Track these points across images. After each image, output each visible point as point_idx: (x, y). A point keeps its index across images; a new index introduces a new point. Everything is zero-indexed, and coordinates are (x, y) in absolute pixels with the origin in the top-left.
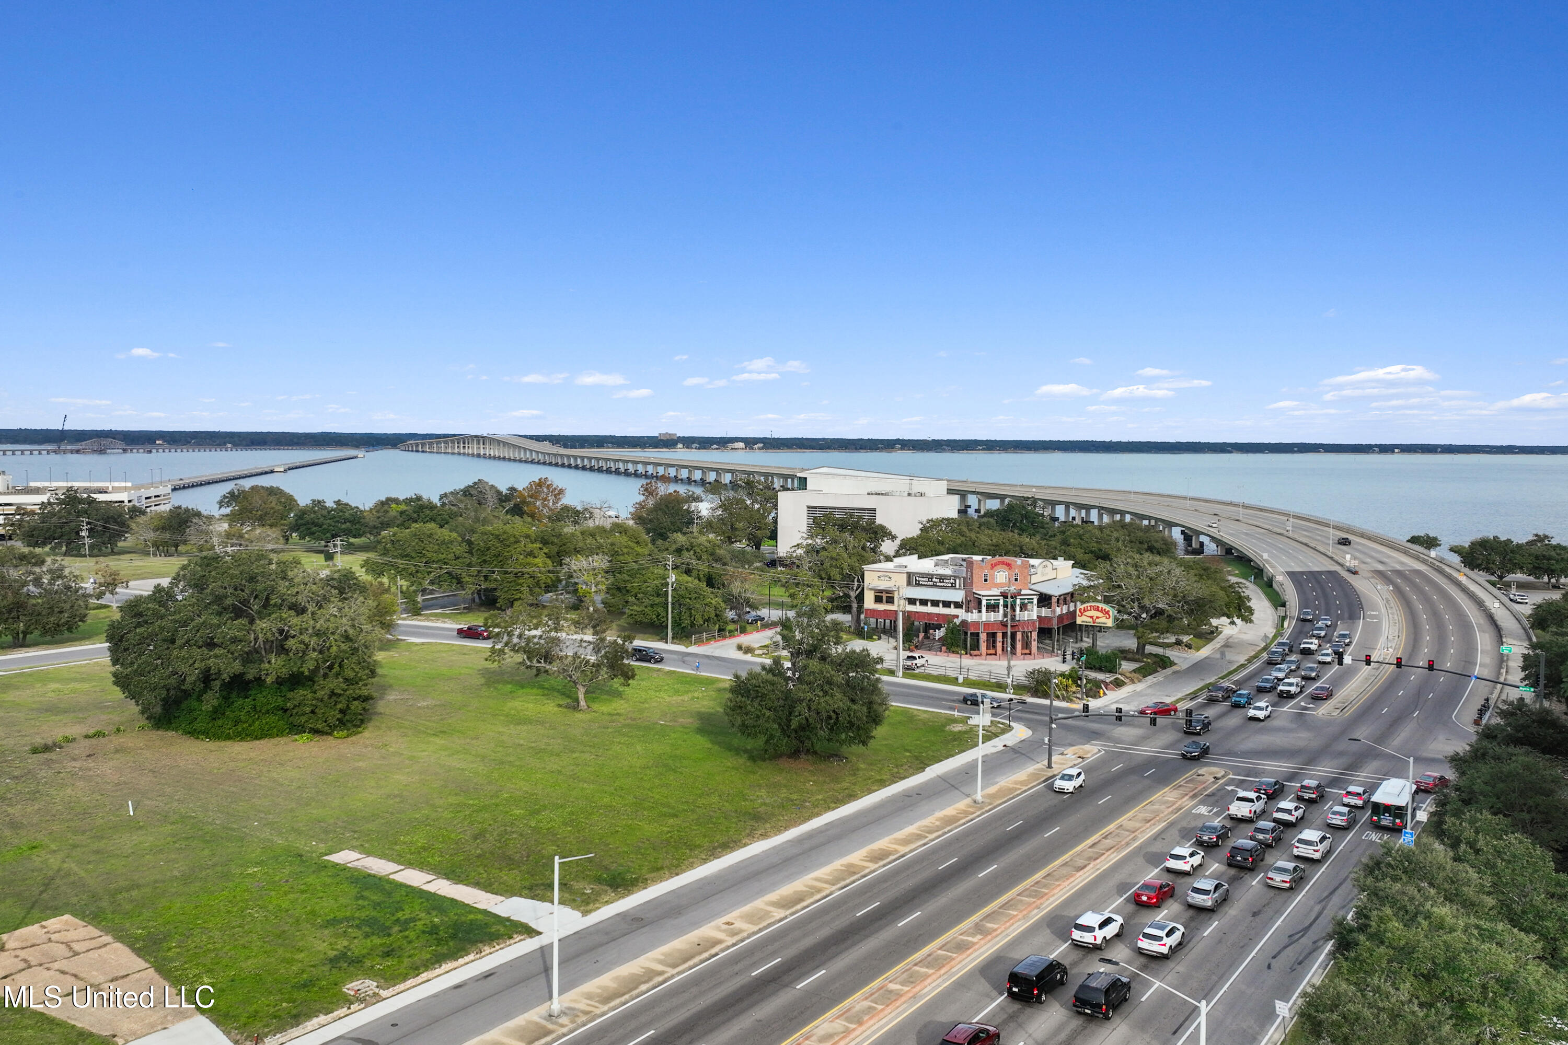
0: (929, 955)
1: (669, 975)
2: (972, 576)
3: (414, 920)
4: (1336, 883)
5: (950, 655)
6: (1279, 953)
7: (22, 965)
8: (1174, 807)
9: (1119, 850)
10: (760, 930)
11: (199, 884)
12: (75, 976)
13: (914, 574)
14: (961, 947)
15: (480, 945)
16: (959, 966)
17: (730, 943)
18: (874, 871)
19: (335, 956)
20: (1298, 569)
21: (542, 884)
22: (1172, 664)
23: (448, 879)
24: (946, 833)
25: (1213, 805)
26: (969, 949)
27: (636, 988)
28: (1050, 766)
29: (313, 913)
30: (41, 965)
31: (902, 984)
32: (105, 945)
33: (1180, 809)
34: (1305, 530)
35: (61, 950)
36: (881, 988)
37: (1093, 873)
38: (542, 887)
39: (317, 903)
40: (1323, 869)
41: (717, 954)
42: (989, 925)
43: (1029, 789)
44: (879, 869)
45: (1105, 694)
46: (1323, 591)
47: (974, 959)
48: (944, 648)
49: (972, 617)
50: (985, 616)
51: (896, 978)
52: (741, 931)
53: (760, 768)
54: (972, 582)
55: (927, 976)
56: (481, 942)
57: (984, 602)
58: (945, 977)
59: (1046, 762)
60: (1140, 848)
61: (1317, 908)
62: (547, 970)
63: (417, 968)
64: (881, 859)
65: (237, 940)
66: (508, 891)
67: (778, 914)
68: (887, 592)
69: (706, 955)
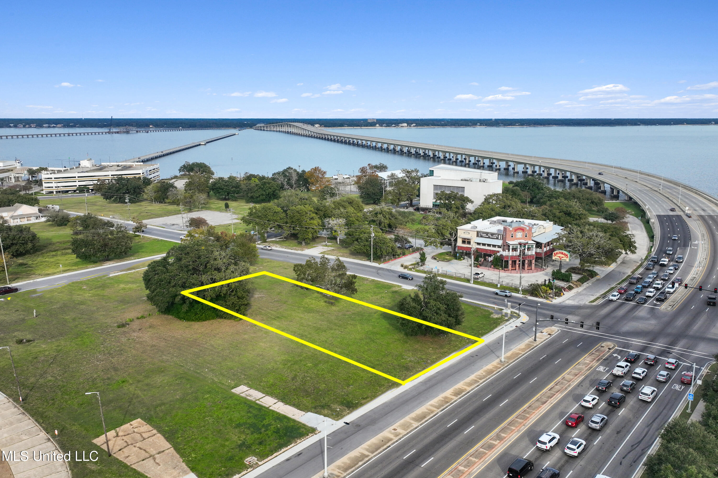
0: (477, 451)
1: (370, 457)
2: (506, 235)
3: (270, 425)
4: (656, 416)
5: (495, 270)
6: (626, 456)
7: (125, 444)
8: (589, 367)
9: (562, 393)
10: (408, 433)
11: (187, 403)
12: (145, 450)
13: (480, 232)
14: (490, 447)
15: (296, 439)
16: (489, 457)
17: (395, 441)
18: (456, 401)
19: (241, 444)
20: (662, 214)
21: (320, 406)
22: (596, 274)
23: (282, 402)
24: (487, 379)
25: (606, 366)
26: (493, 448)
27: (357, 464)
28: (535, 340)
29: (231, 420)
30: (132, 444)
31: (465, 467)
32: (154, 435)
33: (591, 368)
34: (668, 188)
35: (138, 437)
36: (456, 469)
37: (550, 405)
38: (320, 407)
39: (232, 415)
40: (651, 407)
41: (390, 446)
42: (503, 435)
43: (525, 353)
44: (457, 400)
45: (564, 294)
46: (673, 227)
47: (495, 454)
48: (492, 266)
49: (505, 253)
50: (511, 253)
51: (462, 463)
52: (400, 434)
53: (409, 340)
54: (506, 237)
55: (475, 463)
56: (296, 438)
57: (511, 247)
58: (482, 463)
59: (533, 337)
60: (571, 391)
61: (646, 430)
62: (322, 452)
63: (272, 451)
64: (459, 394)
65: (203, 434)
66: (306, 409)
67: (415, 424)
68: (468, 239)
69: (385, 447)
